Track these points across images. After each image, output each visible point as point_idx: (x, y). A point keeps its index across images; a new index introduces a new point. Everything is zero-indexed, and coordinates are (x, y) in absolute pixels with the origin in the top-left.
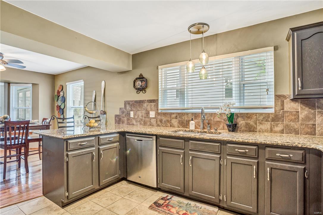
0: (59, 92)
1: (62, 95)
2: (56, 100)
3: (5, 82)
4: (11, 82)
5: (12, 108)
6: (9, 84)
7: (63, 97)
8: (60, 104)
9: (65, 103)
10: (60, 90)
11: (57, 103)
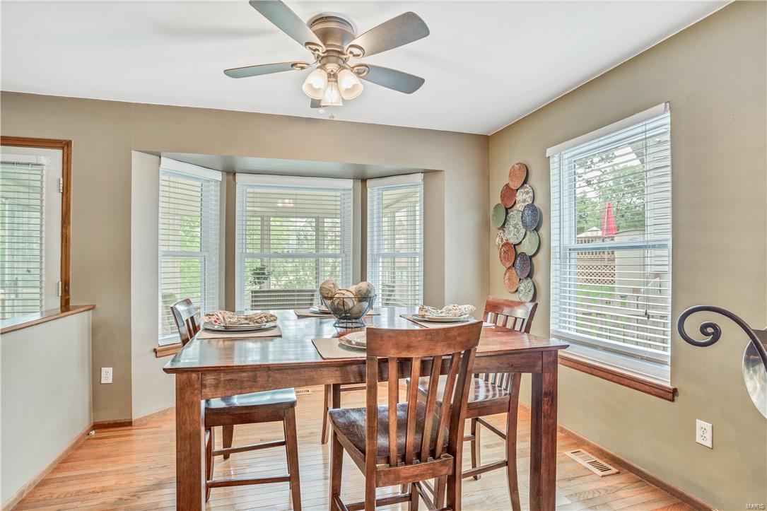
0: (509, 193)
1: (524, 201)
2: (494, 227)
3: (355, 178)
4: (370, 172)
5: (372, 255)
6: (364, 181)
7: (532, 207)
8: (517, 239)
9: (543, 231)
10: (514, 185)
11: (502, 234)
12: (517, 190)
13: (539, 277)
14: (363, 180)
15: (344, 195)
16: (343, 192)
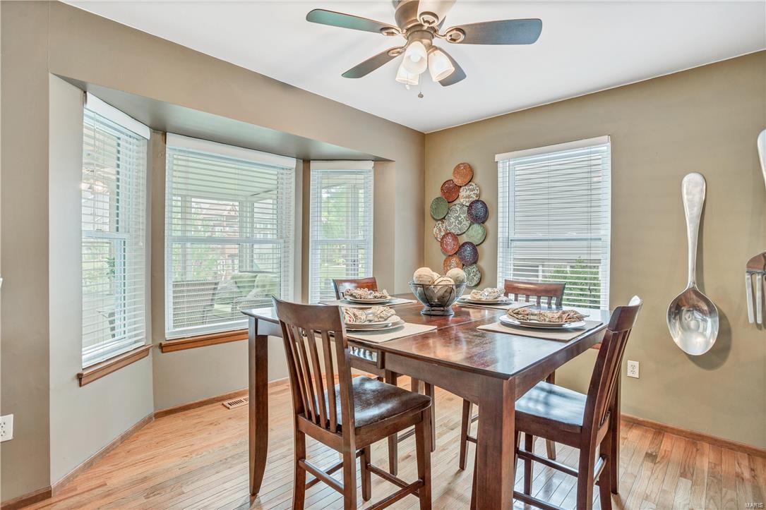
0: (452, 189)
1: (468, 197)
3: (298, 158)
4: (312, 156)
7: (480, 203)
8: (459, 229)
9: (488, 224)
10: (458, 181)
11: (440, 225)
12: (461, 187)
13: (483, 263)
14: (306, 161)
15: (282, 174)
16: (282, 171)
